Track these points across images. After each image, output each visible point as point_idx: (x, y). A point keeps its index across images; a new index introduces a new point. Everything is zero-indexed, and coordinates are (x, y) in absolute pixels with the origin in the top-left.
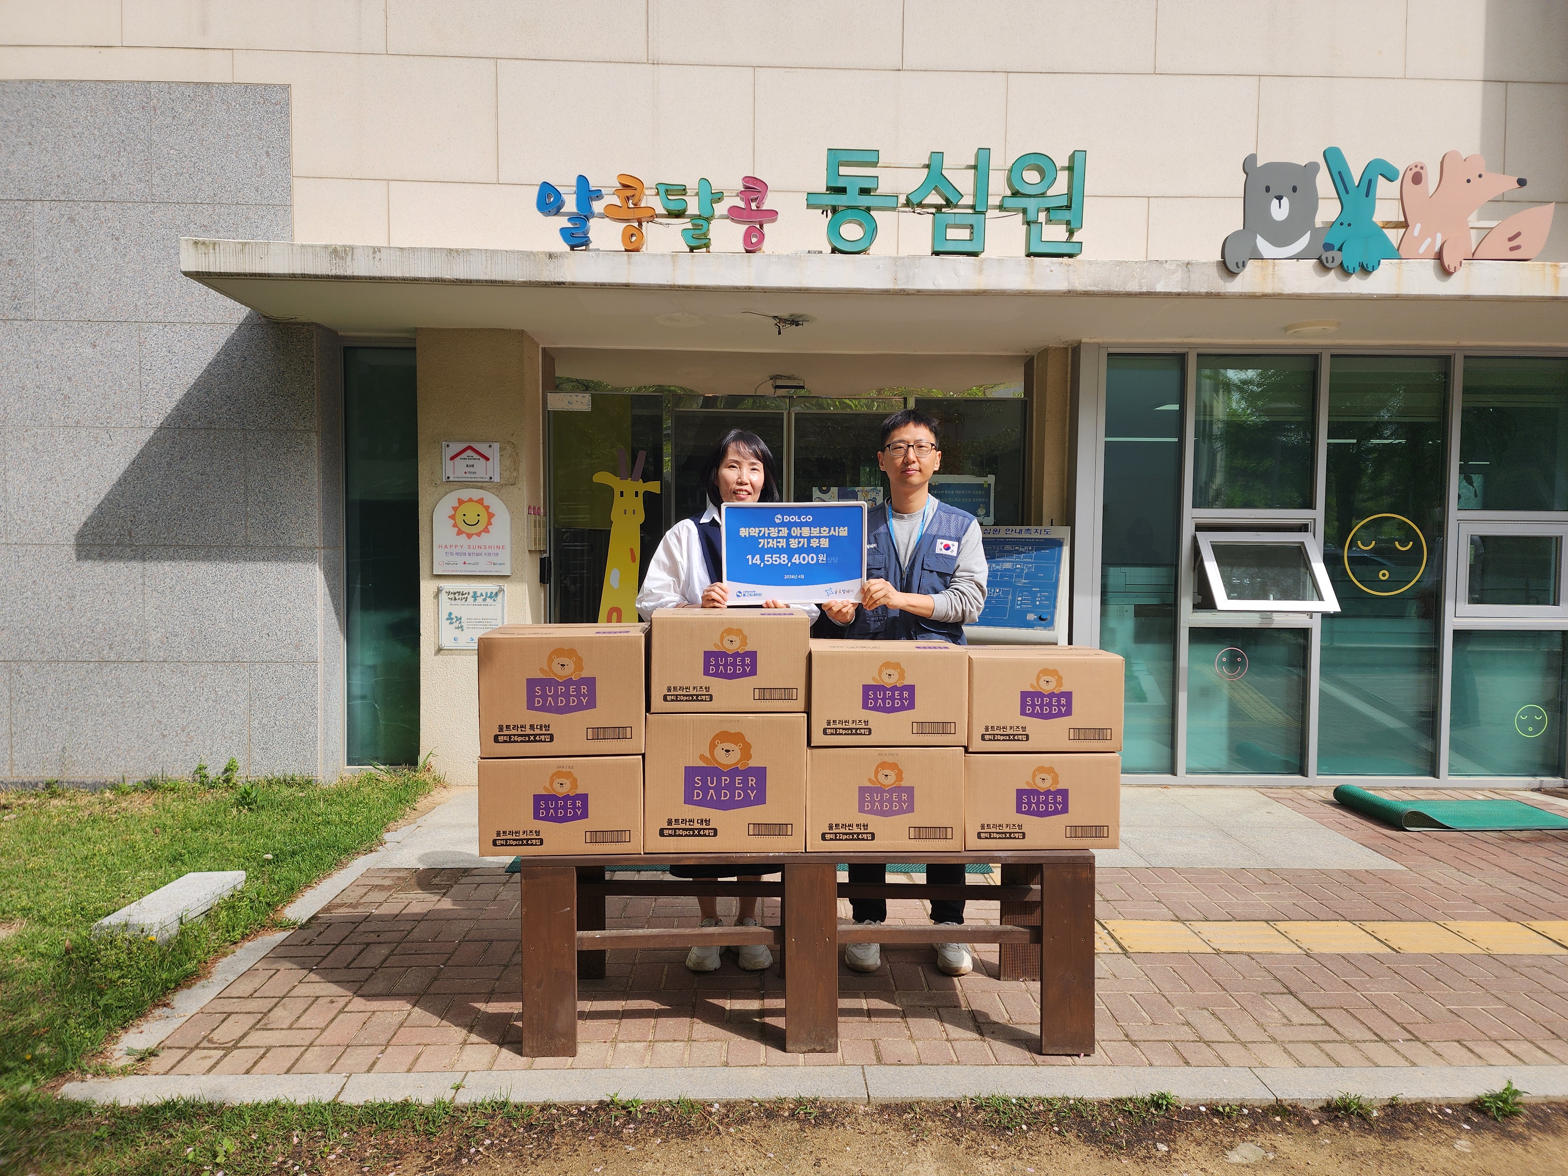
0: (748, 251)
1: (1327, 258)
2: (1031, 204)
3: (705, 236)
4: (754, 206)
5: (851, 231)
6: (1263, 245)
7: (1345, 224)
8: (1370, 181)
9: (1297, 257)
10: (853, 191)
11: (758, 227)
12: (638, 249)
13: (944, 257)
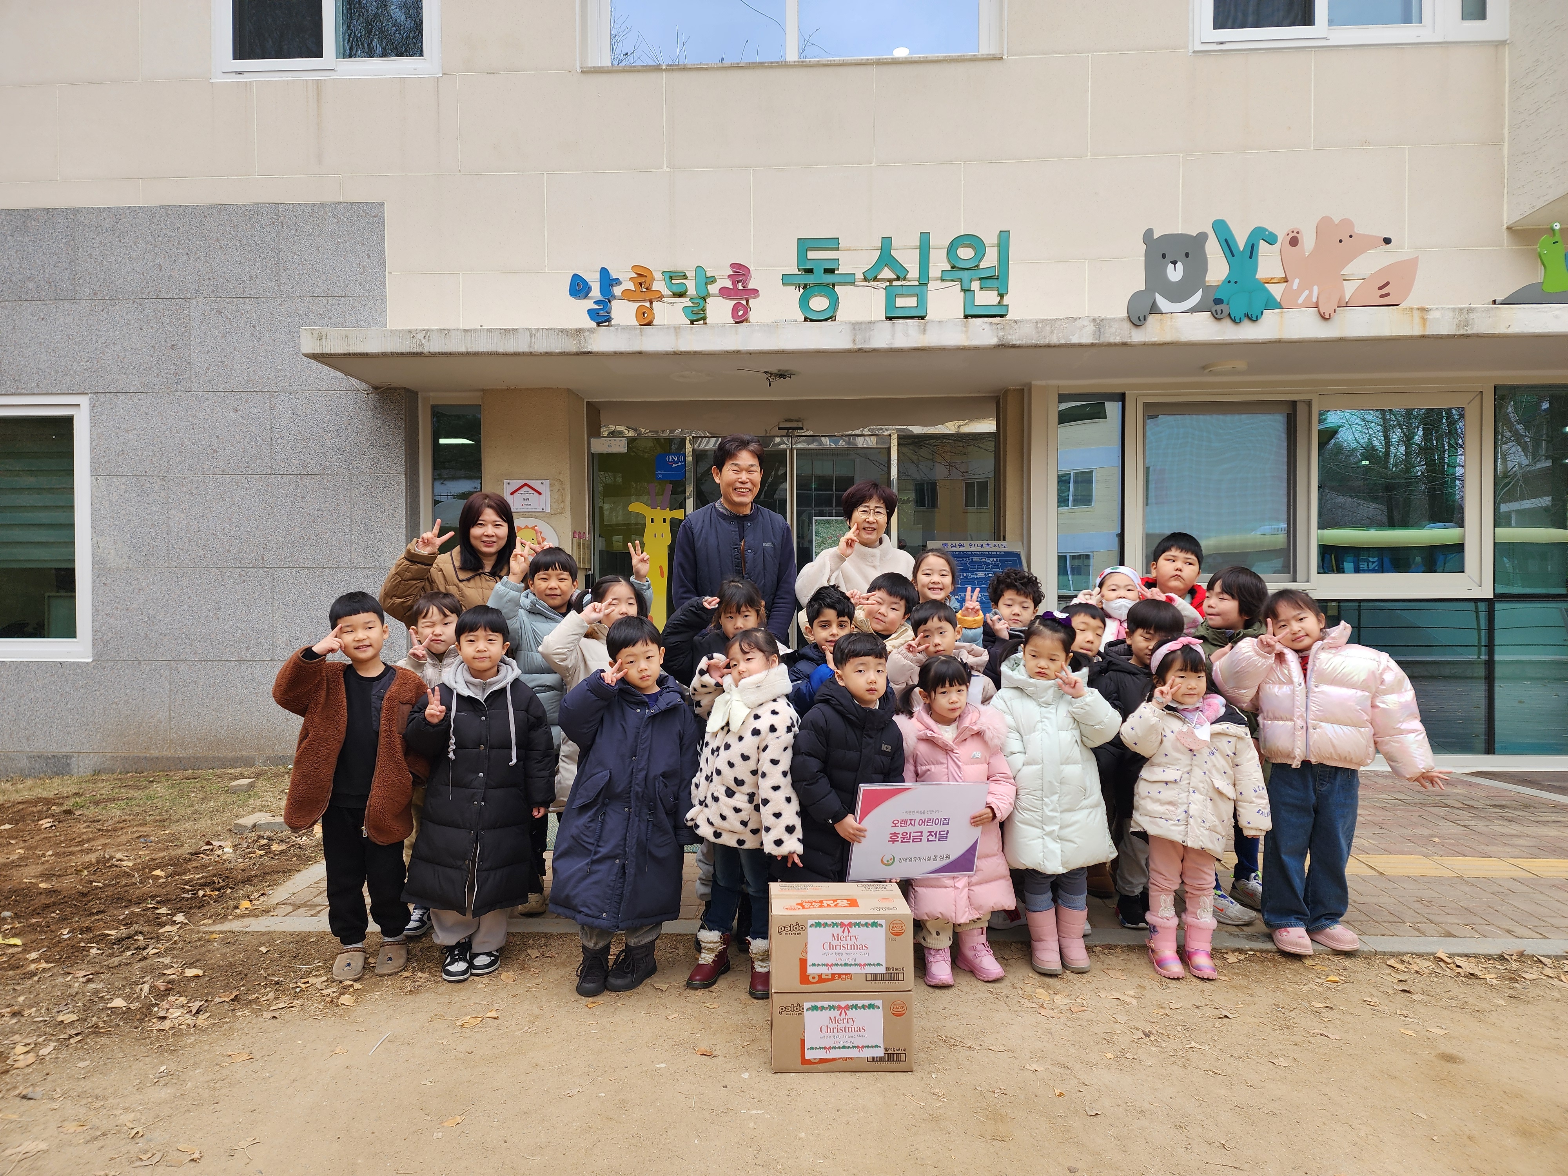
0: (736, 322)
1: (1217, 310)
2: (965, 275)
3: (704, 310)
4: (740, 287)
5: (819, 303)
6: (1162, 303)
7: (1234, 282)
8: (1253, 245)
9: (1192, 311)
10: (819, 271)
11: (744, 302)
12: (649, 324)
13: (895, 321)
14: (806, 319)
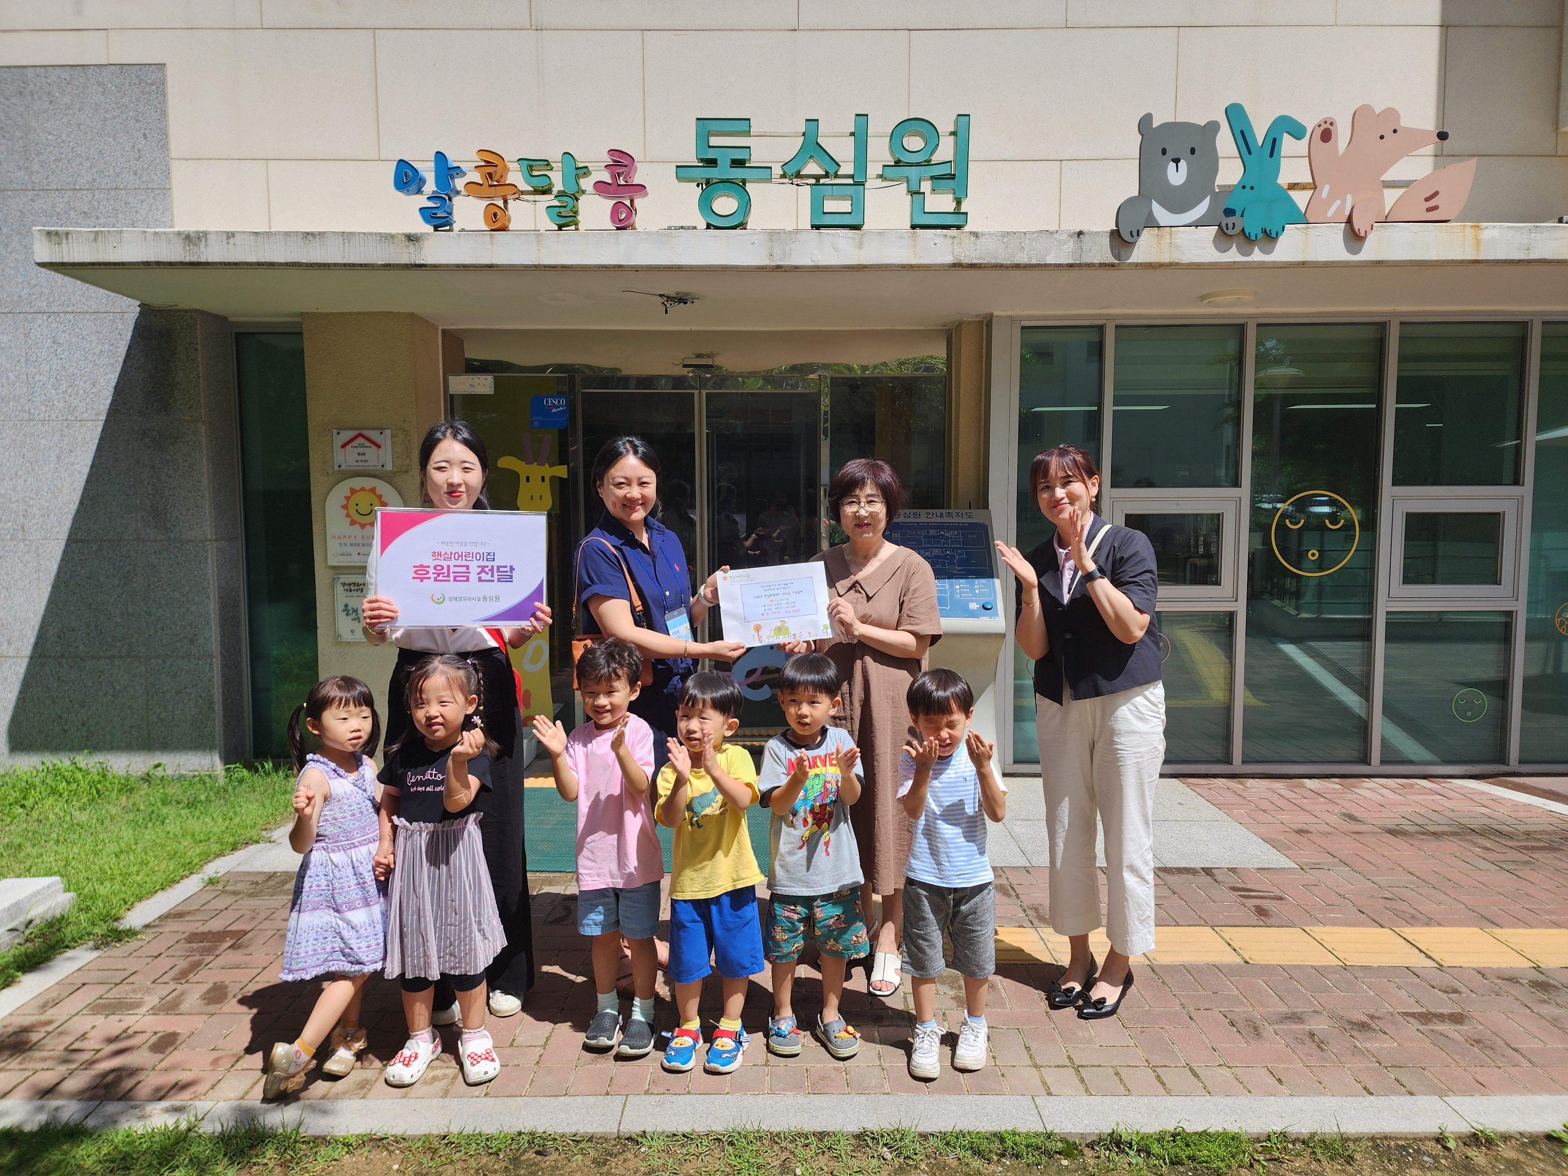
0: (618, 229)
1: (1227, 225)
2: (913, 172)
3: (575, 212)
4: (622, 182)
5: (725, 205)
6: (1160, 213)
7: (1248, 188)
8: (1274, 140)
9: (1196, 224)
10: (725, 162)
11: (627, 202)
12: (504, 229)
13: (823, 231)
14: (709, 226)
